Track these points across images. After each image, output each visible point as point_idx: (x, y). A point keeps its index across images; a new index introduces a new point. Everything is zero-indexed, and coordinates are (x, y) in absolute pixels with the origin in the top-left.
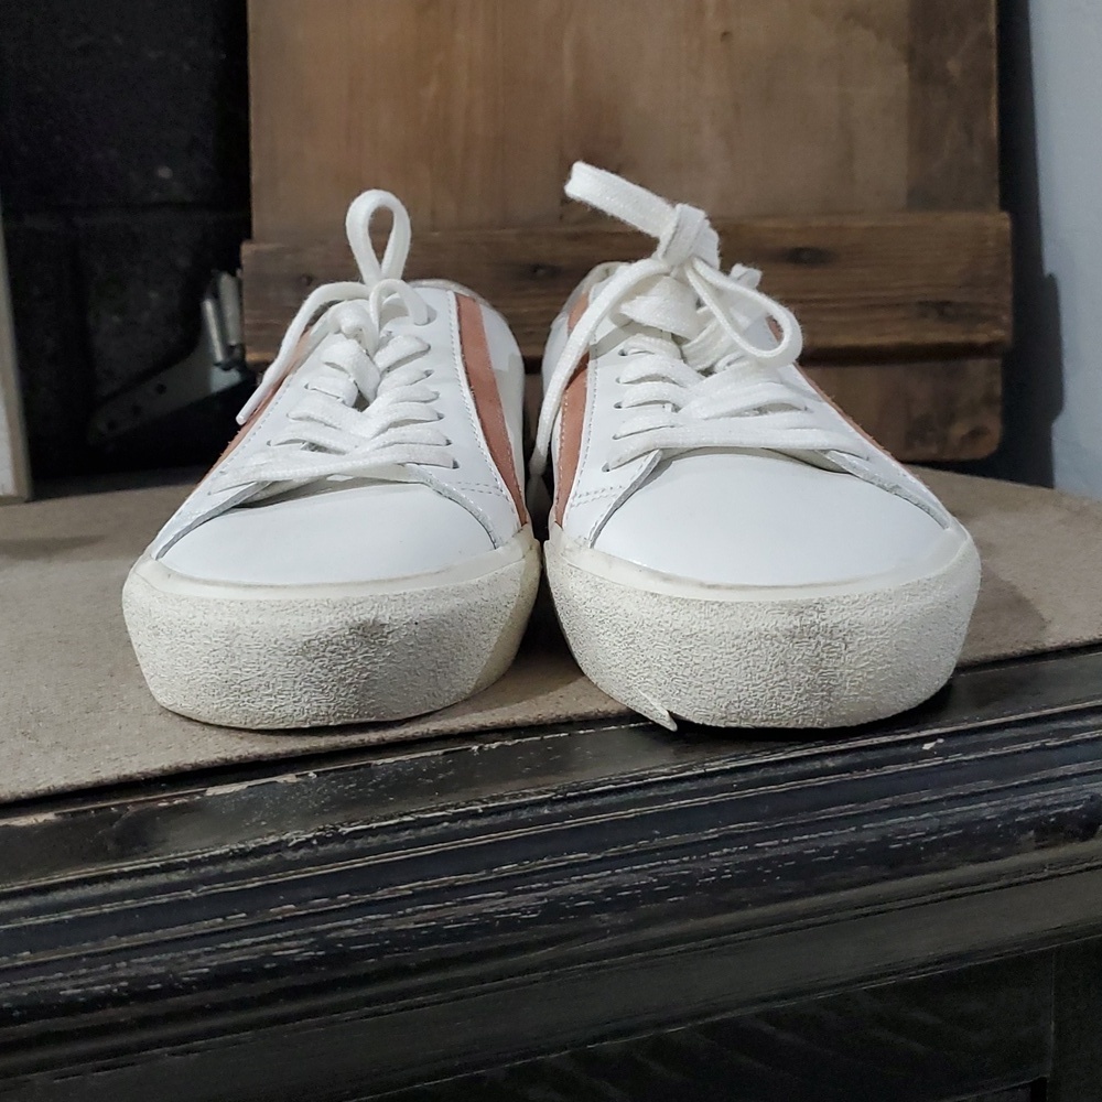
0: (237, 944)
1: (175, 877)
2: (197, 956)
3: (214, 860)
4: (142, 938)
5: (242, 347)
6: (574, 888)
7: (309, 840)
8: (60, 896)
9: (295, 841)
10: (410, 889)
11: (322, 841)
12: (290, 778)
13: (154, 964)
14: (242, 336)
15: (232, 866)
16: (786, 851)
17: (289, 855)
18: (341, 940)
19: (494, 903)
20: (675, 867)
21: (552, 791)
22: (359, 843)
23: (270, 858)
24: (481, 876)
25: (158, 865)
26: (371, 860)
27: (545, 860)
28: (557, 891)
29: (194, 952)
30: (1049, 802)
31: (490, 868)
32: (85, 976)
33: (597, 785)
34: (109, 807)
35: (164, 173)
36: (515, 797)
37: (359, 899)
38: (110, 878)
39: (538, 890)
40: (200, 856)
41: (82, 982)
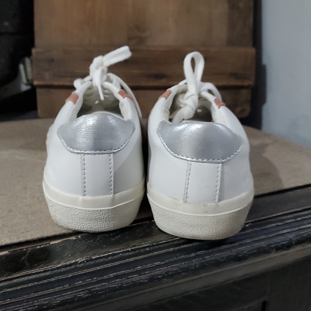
0: (67, 293)
1: (47, 274)
2: (56, 298)
3: (58, 268)
4: (40, 293)
6: (157, 272)
7: (84, 261)
8: (15, 281)
9: (80, 262)
10: (113, 275)
11: (87, 261)
12: (73, 238)
13: (45, 301)
14: (33, 77)
15: (63, 270)
16: (213, 259)
17: (78, 266)
18: (95, 291)
19: (136, 278)
20: (183, 265)
21: (149, 243)
22: (97, 261)
23: (73, 267)
24: (132, 270)
25: (42, 270)
26: (101, 267)
27: (149, 265)
28: (153, 274)
29: (55, 296)
30: (279, 241)
31: (134, 267)
32: (26, 305)
33: (161, 241)
34: (23, 249)
35: (6, 24)
36: (139, 245)
37: (99, 279)
38: (29, 275)
39: (148, 273)
40: (54, 267)
41: (25, 307)
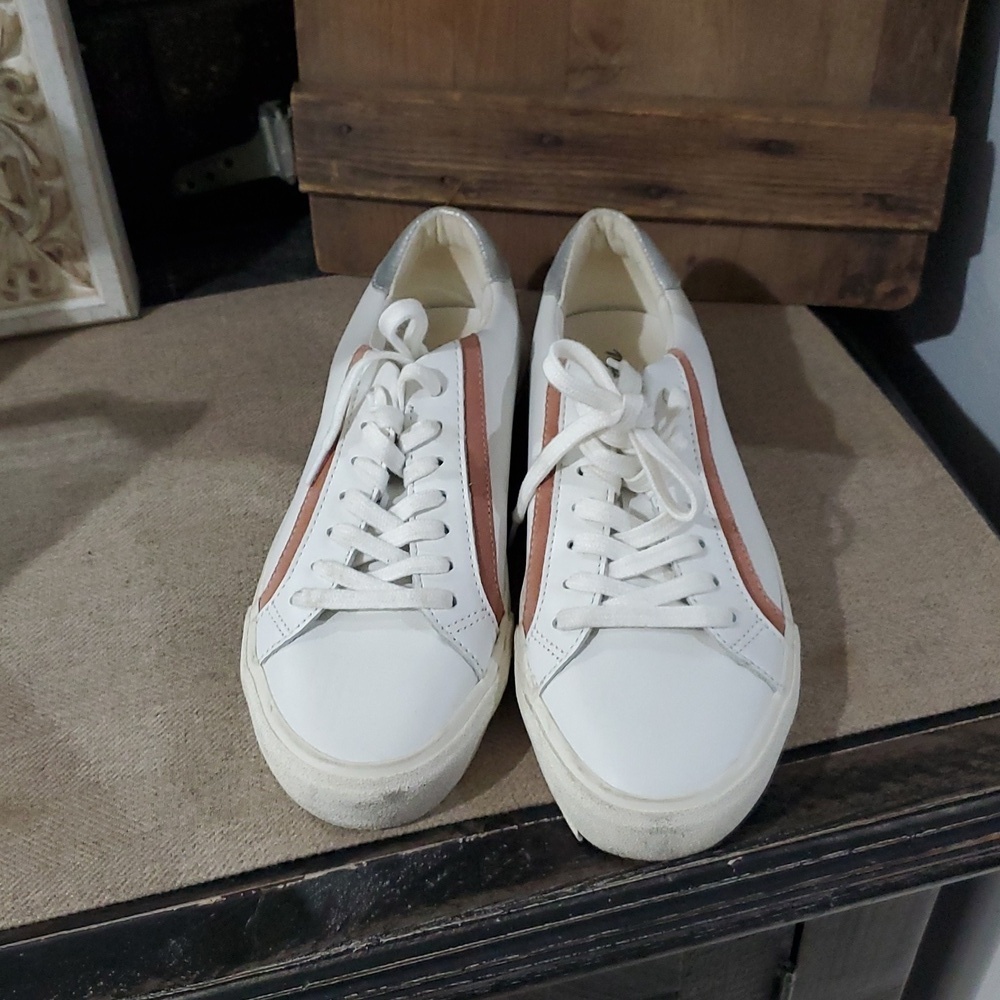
3: (313, 962)
5: (296, 177)
6: (511, 975)
7: (364, 948)
9: (357, 949)
12: (352, 866)
14: (295, 170)
19: (466, 987)
20: (568, 959)
28: (500, 978)
31: (463, 966)
34: (251, 891)
37: (393, 988)
39: (490, 978)
40: (306, 961)
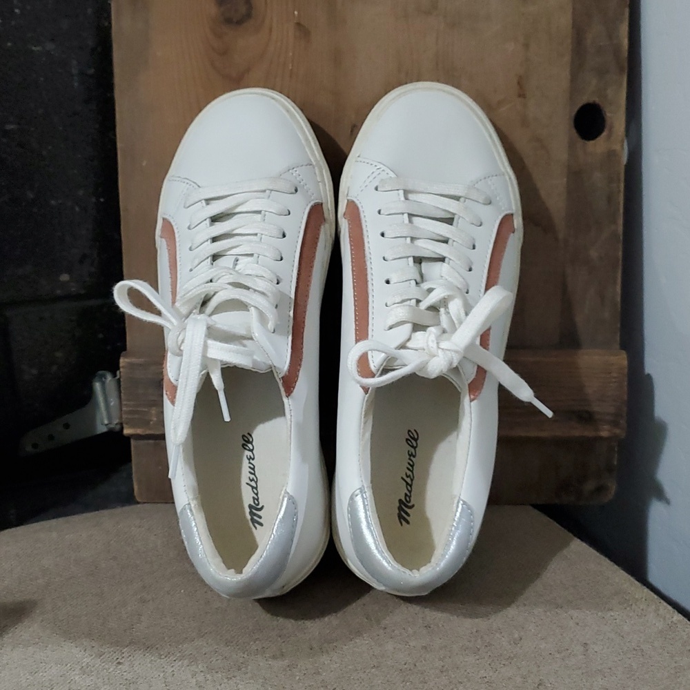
5: (121, 424)
14: (121, 418)
35: (65, 277)
